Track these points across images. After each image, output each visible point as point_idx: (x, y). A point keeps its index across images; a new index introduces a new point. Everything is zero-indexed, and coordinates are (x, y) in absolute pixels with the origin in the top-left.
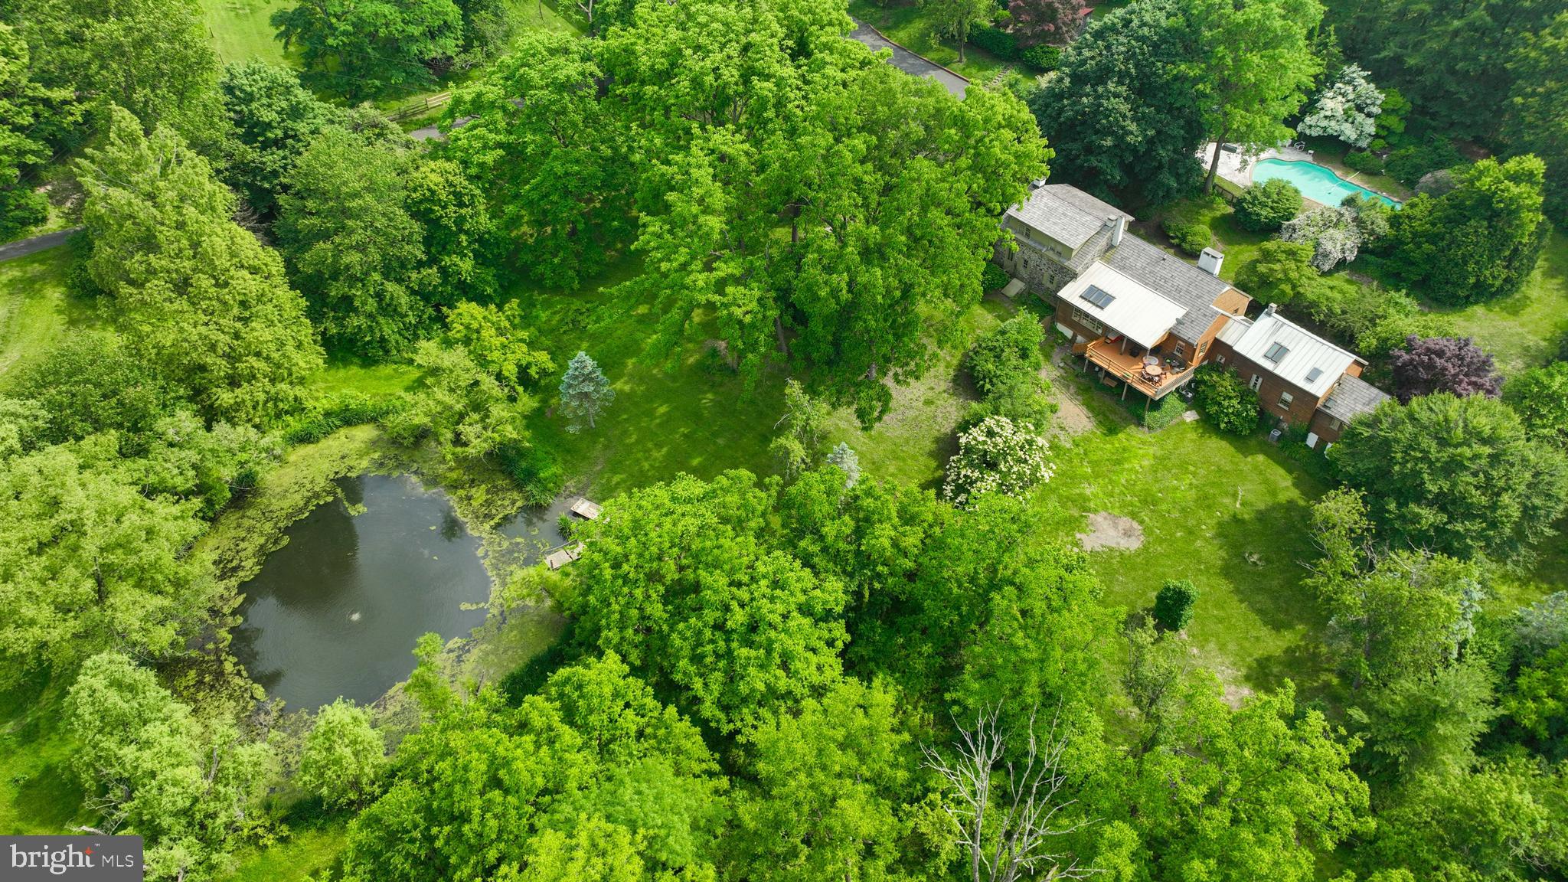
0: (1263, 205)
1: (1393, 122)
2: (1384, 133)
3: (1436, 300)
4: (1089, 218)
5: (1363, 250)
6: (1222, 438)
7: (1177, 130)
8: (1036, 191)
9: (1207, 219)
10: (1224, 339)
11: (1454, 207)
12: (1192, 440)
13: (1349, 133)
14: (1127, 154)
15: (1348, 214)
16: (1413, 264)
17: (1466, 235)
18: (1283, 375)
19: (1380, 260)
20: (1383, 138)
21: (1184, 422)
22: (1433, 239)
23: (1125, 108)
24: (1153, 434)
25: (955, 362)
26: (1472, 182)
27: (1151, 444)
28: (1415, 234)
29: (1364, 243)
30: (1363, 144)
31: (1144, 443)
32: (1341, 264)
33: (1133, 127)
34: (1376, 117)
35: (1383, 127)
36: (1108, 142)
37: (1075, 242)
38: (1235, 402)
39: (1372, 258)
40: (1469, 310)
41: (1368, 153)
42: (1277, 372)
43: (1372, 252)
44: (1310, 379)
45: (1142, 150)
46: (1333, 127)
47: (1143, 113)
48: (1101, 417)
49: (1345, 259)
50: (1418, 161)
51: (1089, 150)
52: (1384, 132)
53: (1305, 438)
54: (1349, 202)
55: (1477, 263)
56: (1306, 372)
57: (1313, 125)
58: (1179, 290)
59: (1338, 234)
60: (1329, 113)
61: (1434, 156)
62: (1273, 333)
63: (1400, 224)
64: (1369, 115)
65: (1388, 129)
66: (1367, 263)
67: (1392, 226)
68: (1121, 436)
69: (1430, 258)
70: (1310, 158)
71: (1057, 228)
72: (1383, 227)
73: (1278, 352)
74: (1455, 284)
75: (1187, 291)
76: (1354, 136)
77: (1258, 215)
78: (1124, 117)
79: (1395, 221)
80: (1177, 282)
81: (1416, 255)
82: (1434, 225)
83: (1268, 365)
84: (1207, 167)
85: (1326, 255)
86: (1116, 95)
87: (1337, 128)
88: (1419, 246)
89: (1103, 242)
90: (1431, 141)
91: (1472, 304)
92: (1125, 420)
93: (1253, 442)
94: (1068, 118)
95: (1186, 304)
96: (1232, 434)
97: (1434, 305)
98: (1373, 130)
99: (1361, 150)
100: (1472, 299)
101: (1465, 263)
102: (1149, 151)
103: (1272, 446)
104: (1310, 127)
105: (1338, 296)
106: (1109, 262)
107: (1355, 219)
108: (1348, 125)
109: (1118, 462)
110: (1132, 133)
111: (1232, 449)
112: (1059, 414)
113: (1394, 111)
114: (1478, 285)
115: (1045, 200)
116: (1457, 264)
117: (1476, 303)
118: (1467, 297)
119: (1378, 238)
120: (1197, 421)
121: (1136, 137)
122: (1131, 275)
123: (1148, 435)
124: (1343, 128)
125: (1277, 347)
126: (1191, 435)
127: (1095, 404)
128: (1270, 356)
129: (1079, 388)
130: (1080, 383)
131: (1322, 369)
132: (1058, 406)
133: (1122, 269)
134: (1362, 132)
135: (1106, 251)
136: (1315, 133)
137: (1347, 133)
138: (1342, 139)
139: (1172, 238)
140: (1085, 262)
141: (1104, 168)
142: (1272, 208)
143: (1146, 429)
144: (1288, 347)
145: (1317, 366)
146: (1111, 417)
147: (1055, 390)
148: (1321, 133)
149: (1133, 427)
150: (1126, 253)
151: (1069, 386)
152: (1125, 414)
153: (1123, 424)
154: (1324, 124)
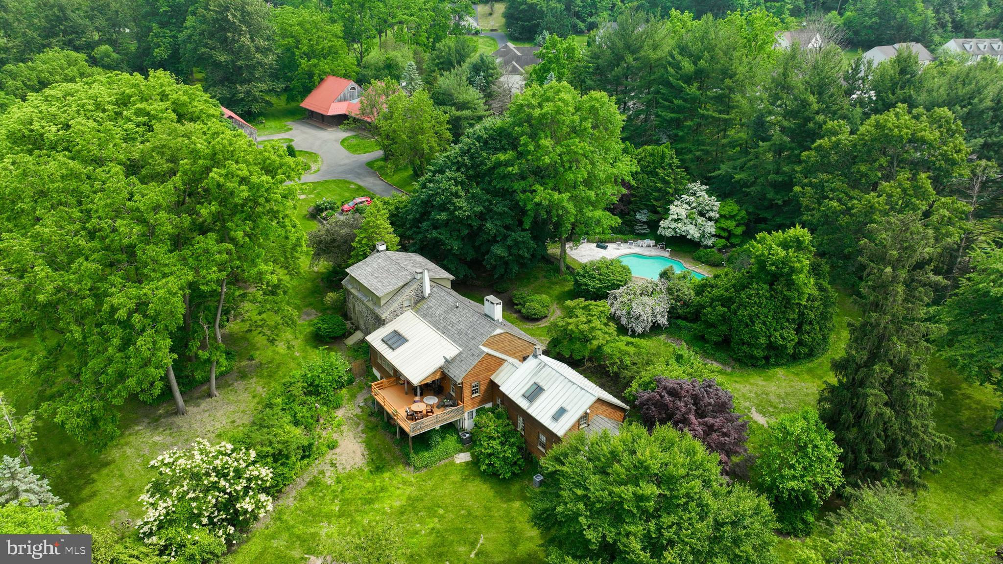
0: (592, 277)
1: (730, 224)
2: (725, 234)
3: (738, 361)
5: (673, 314)
6: (485, 481)
8: (377, 254)
10: (496, 381)
12: (454, 483)
13: (693, 232)
16: (712, 326)
18: (534, 415)
20: (724, 238)
21: (453, 464)
24: (418, 474)
27: (411, 484)
28: (713, 300)
29: (672, 308)
30: (706, 241)
31: (404, 483)
32: (655, 327)
34: (716, 221)
35: (723, 229)
36: (443, 217)
37: (383, 291)
38: (495, 443)
39: (683, 323)
40: (771, 372)
41: (715, 250)
42: (530, 411)
44: (556, 417)
46: (681, 228)
48: (374, 456)
49: (658, 323)
52: (723, 233)
54: (664, 275)
55: (764, 323)
56: (554, 410)
57: (666, 227)
60: (675, 217)
62: (535, 374)
63: (704, 292)
64: (710, 219)
65: (728, 231)
66: (680, 328)
67: (697, 294)
68: (387, 475)
69: (725, 319)
70: (667, 254)
71: (375, 281)
72: (690, 295)
73: (535, 392)
74: (749, 345)
76: (697, 235)
77: (586, 285)
79: (700, 289)
80: (462, 326)
82: (729, 291)
83: (523, 404)
85: (637, 317)
87: (684, 229)
88: (714, 308)
89: (409, 292)
92: (395, 458)
93: (516, 487)
95: (460, 345)
96: (492, 476)
97: (737, 366)
98: (713, 231)
99: (707, 247)
100: (772, 360)
101: (754, 324)
104: (665, 229)
106: (416, 310)
107: (667, 289)
108: (693, 227)
109: (370, 502)
110: (461, 208)
111: (491, 494)
112: (337, 450)
113: (731, 217)
114: (771, 346)
116: (746, 325)
117: (777, 365)
118: (766, 359)
119: (685, 304)
120: (467, 463)
121: (465, 211)
122: (429, 322)
123: (412, 474)
124: (688, 228)
125: (535, 387)
126: (456, 477)
127: (375, 442)
128: (527, 395)
129: (367, 427)
130: (370, 422)
131: (568, 408)
132: (340, 442)
133: (424, 316)
134: (704, 231)
135: (416, 303)
136: (669, 233)
137: (691, 232)
138: (689, 237)
139: (517, 305)
140: (392, 309)
141: (443, 237)
142: (600, 280)
143: (412, 468)
144: (545, 388)
145: (564, 406)
146: (384, 455)
147: (344, 428)
148: (673, 233)
149: (401, 466)
150: (432, 303)
151: (359, 424)
152: (397, 453)
153: (393, 463)
154: (673, 225)
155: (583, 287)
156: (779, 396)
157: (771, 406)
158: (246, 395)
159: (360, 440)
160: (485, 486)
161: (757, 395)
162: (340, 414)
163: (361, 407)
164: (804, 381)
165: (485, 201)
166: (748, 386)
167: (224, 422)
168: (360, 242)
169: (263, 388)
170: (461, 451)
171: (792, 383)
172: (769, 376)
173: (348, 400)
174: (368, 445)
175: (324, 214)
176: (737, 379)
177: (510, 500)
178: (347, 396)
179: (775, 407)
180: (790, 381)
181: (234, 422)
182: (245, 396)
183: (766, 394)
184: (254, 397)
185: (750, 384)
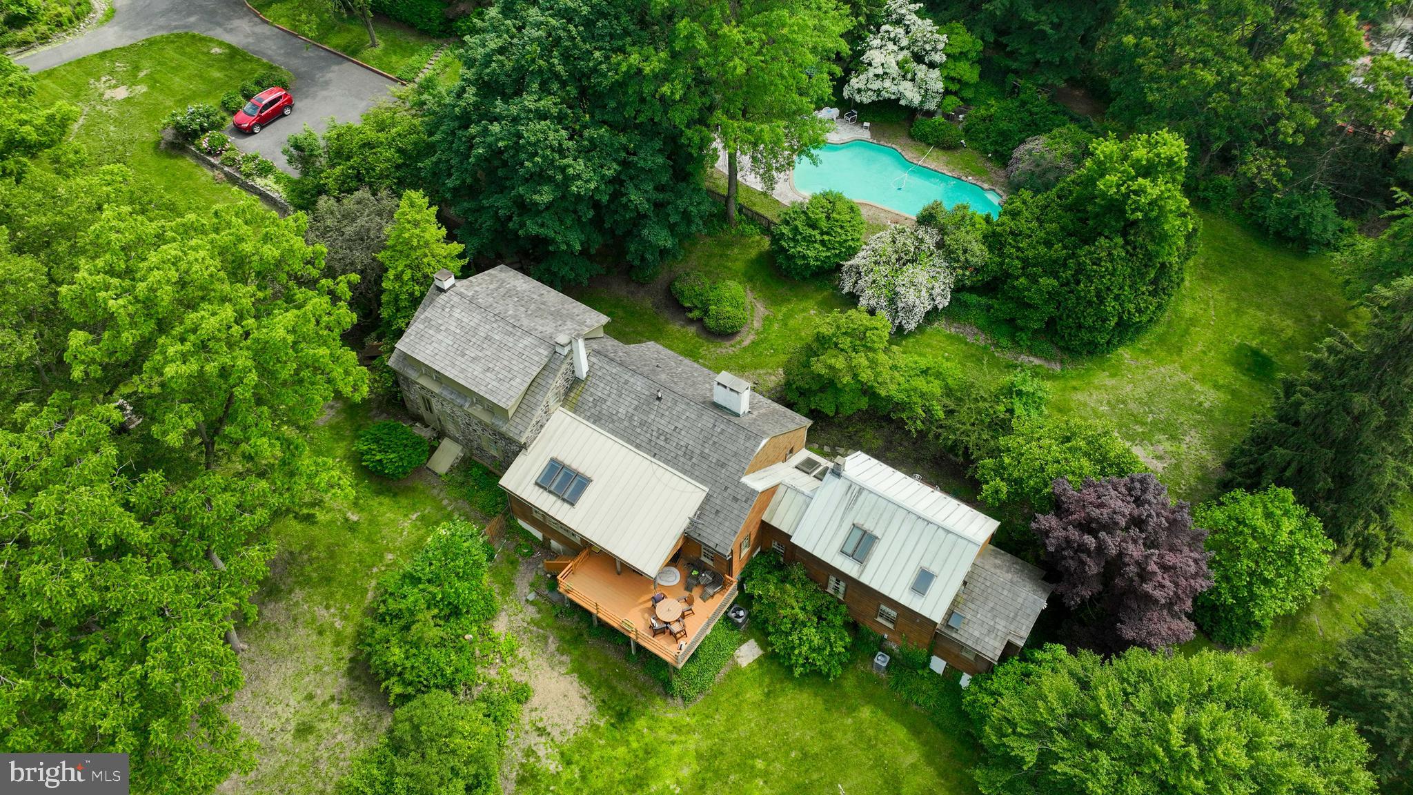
0: (809, 240)
1: (964, 70)
2: (956, 87)
3: (1067, 349)
4: (528, 341)
5: (958, 290)
6: (801, 686)
7: (652, 159)
8: (443, 297)
9: (739, 266)
10: (775, 523)
11: (1068, 208)
12: (754, 704)
13: (911, 94)
14: (582, 208)
15: (930, 238)
16: (1029, 306)
17: (1097, 262)
18: (875, 585)
19: (983, 300)
20: (955, 93)
21: (736, 669)
22: (1052, 268)
23: (558, 135)
24: (692, 708)
25: (350, 631)
26: (1090, 181)
27: (690, 730)
28: (1026, 262)
29: (958, 281)
30: (931, 105)
31: (678, 730)
32: (932, 315)
33: (580, 165)
34: (942, 66)
35: (952, 79)
36: (545, 196)
37: (507, 395)
39: (973, 298)
40: (1113, 357)
41: (938, 118)
42: (865, 580)
43: (972, 289)
44: (919, 587)
45: (605, 199)
46: (890, 88)
47: (591, 140)
48: (603, 693)
49: (935, 308)
50: (1004, 125)
51: (524, 207)
52: (954, 86)
53: (926, 664)
54: (927, 219)
55: (1117, 298)
56: (909, 576)
57: (860, 86)
58: (689, 455)
59: (920, 274)
60: (880, 70)
61: (1025, 115)
62: (848, 508)
63: (1002, 245)
64: (932, 66)
65: (959, 81)
66: (966, 306)
67: (991, 248)
68: (641, 724)
69: (1051, 297)
70: (866, 135)
71: (477, 370)
72: (979, 252)
73: (862, 543)
74: (1091, 329)
75: (703, 456)
76: (917, 99)
77: (804, 257)
78: (561, 151)
79: (994, 241)
80: (686, 439)
81: (1032, 295)
82: (1048, 244)
83: (848, 567)
84: (724, 183)
85: (909, 310)
86: (542, 116)
87: (894, 89)
88: (1034, 279)
89: (558, 382)
90: (1014, 91)
91: (1116, 347)
92: (641, 689)
93: (849, 688)
94: (480, 158)
95: (703, 481)
96: (815, 677)
97: (1066, 356)
98: (940, 85)
99: (929, 114)
100: (1115, 341)
101: (1101, 300)
102: (615, 196)
103: (880, 682)
104: (859, 91)
105: (935, 387)
106: (576, 409)
107: (940, 245)
108: (908, 84)
109: (639, 783)
110: (579, 176)
111: (820, 706)
112: (535, 701)
113: (962, 56)
114: (1121, 324)
115: (457, 313)
116: (1090, 303)
117: (1120, 343)
118: (1108, 343)
119: (977, 270)
120: (759, 661)
121: (587, 181)
122: (613, 432)
123: (682, 712)
124: (901, 89)
125: (858, 534)
126: (754, 694)
127: (591, 666)
128: (850, 550)
129: (562, 639)
130: (564, 629)
131: (934, 569)
132: (531, 684)
133: (597, 419)
134: (926, 90)
135: (568, 391)
136: (866, 98)
137: (909, 94)
138: (902, 102)
139: (690, 310)
140: (534, 422)
141: (551, 234)
142: (823, 243)
143: (679, 701)
144: (877, 533)
145: (925, 564)
146: (620, 688)
147: (523, 652)
148: (874, 98)
149: (659, 702)
150: (600, 390)
151: (546, 638)
152: (641, 678)
153: (643, 699)
154: (876, 85)
155: (800, 262)
156: (1141, 402)
157: (1137, 423)
158: (302, 631)
159: (563, 670)
160: (805, 695)
161: (1113, 407)
162: (500, 627)
163: (532, 603)
164: (1160, 362)
165: (617, 151)
166: (1095, 393)
167: (292, 703)
168: (398, 277)
169: (327, 607)
170: (742, 642)
171: (1150, 372)
172: (1113, 366)
173: (503, 594)
174: (581, 672)
175: (204, 143)
176: (1074, 383)
177: (852, 709)
178: (496, 589)
179: (1143, 424)
180: (1146, 367)
181: (310, 697)
182: (302, 635)
183: (1123, 403)
184: (320, 633)
185: (1096, 388)
